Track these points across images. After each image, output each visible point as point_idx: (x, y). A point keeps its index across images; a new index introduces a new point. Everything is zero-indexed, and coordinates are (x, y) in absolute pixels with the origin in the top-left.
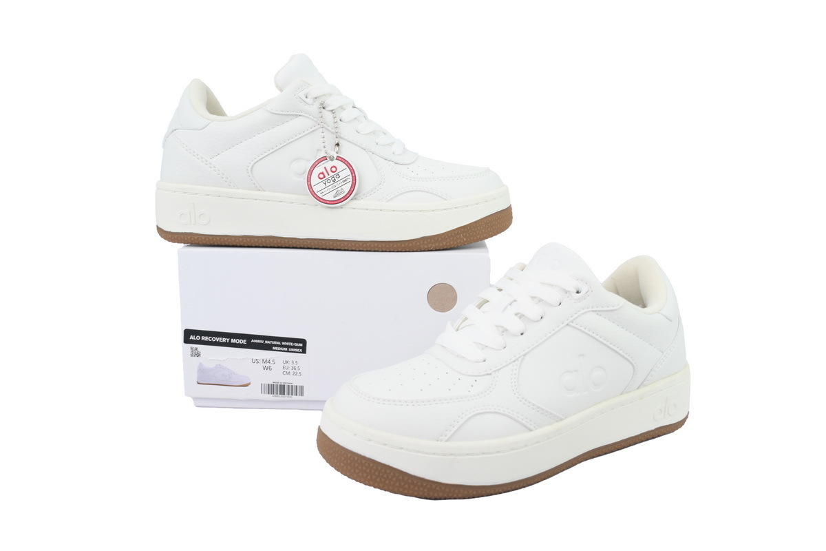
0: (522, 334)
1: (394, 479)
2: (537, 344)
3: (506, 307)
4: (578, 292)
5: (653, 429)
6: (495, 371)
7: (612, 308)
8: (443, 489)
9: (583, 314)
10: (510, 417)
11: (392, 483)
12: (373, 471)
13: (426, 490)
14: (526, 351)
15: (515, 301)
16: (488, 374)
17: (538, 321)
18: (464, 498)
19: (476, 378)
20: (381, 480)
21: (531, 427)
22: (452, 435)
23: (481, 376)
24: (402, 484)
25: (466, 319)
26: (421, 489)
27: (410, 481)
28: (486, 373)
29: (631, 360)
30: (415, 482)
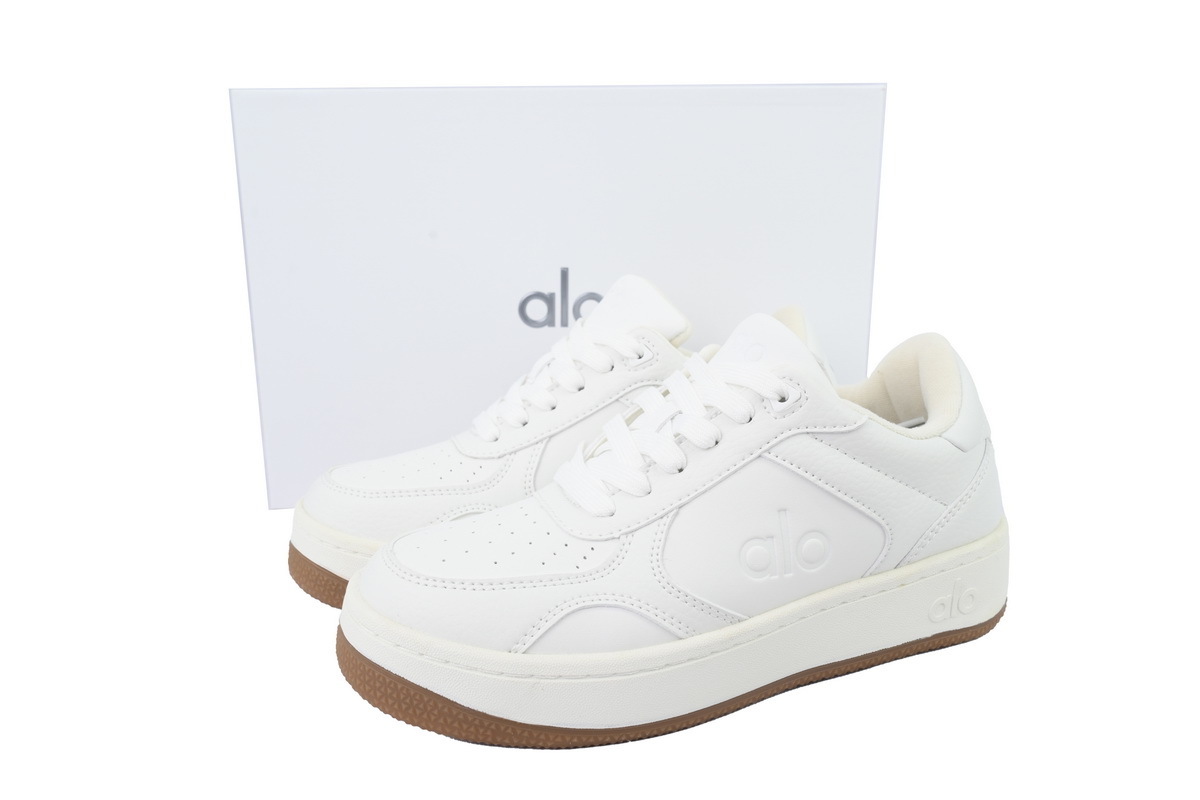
0: (681, 470)
1: (436, 712)
2: (704, 489)
3: (664, 424)
4: (783, 400)
5: (929, 635)
6: (627, 534)
7: (844, 429)
8: (519, 732)
9: (788, 437)
10: (642, 616)
11: (433, 718)
12: (402, 696)
13: (489, 733)
14: (683, 501)
15: (681, 413)
16: (614, 538)
17: (709, 448)
18: (559, 748)
19: (593, 545)
20: (414, 712)
21: (680, 633)
22: (534, 643)
23: (602, 541)
24: (449, 720)
25: (606, 440)
26: (481, 731)
27: (461, 717)
28: (612, 536)
29: (879, 519)
30: (470, 719)
